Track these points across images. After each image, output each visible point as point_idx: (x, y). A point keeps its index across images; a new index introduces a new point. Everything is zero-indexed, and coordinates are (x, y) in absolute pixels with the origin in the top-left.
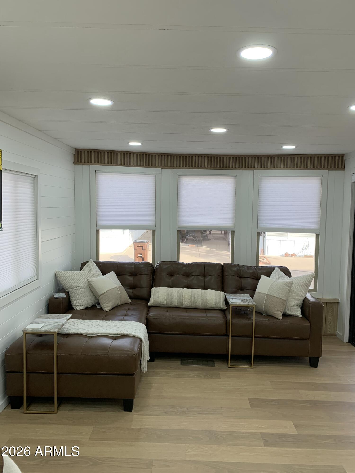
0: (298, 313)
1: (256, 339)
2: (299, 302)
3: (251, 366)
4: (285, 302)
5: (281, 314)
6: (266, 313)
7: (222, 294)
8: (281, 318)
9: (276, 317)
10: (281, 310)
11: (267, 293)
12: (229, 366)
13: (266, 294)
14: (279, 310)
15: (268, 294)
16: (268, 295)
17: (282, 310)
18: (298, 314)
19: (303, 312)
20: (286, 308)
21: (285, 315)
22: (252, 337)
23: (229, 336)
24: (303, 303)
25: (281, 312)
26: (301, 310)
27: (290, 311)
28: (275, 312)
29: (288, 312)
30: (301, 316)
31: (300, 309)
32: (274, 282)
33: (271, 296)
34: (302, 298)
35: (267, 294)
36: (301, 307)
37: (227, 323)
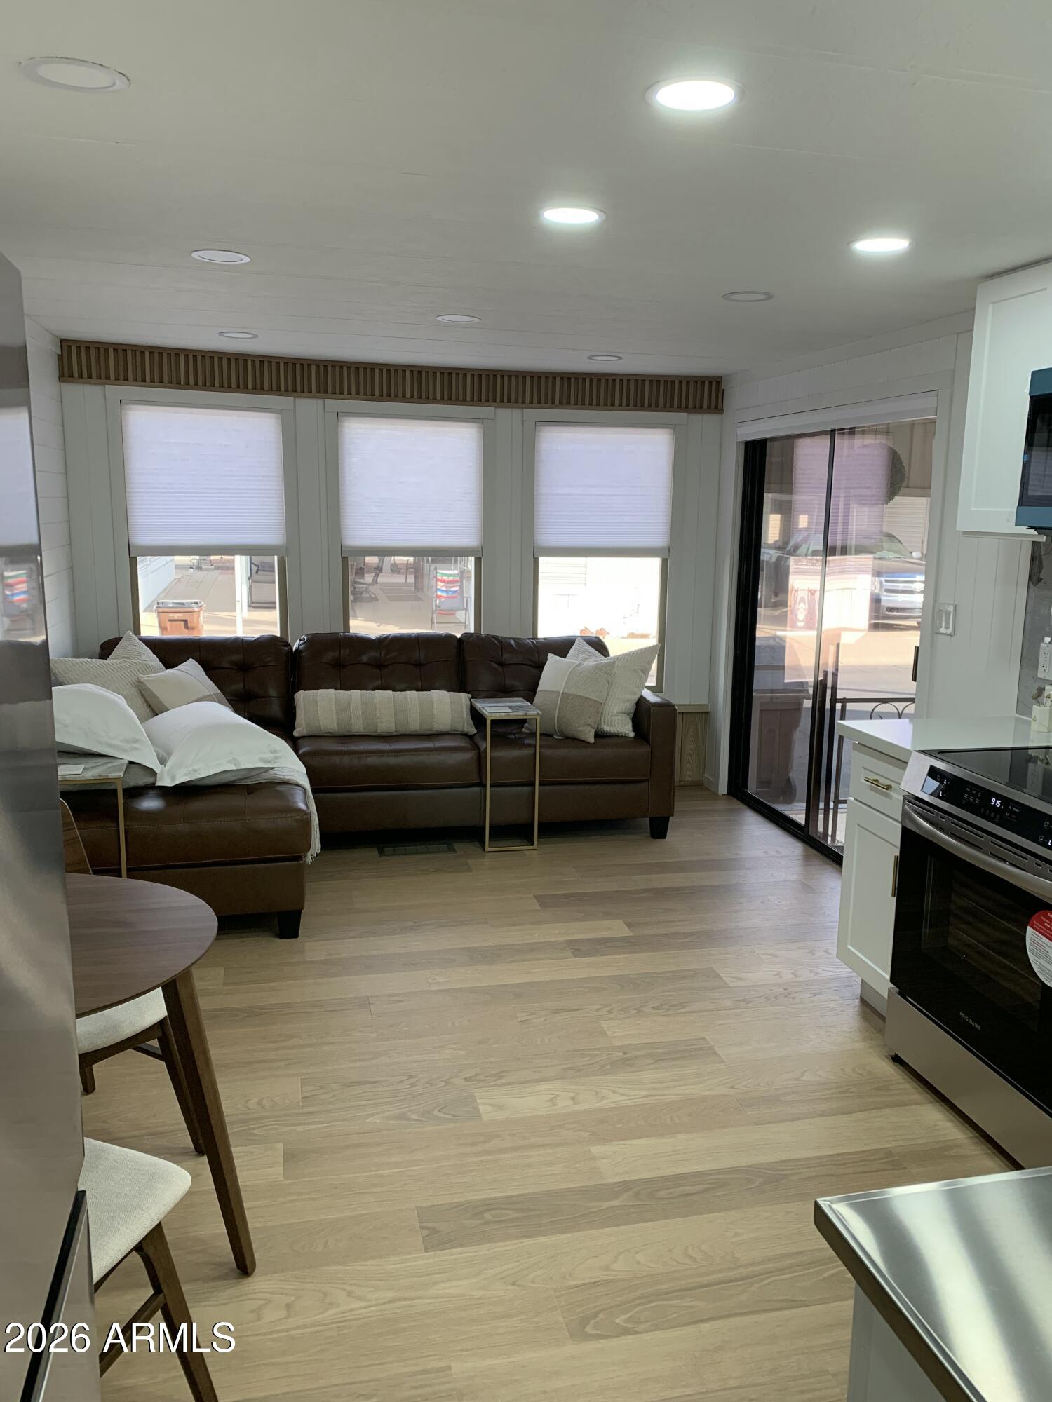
0: (626, 729)
1: (541, 787)
2: (630, 706)
3: (533, 844)
4: (598, 707)
5: (593, 731)
6: (562, 733)
7: (464, 698)
8: (592, 740)
9: (583, 738)
10: (593, 725)
11: (564, 689)
12: (487, 849)
13: (561, 692)
14: (589, 723)
15: (565, 691)
16: (566, 693)
17: (595, 722)
18: (627, 732)
19: (636, 726)
20: (603, 719)
21: (600, 735)
22: (533, 785)
23: (485, 786)
24: (636, 709)
25: (593, 728)
26: (633, 722)
27: (611, 725)
28: (580, 729)
29: (607, 728)
30: (632, 734)
31: (630, 721)
32: (577, 666)
33: (572, 695)
34: (636, 698)
35: (563, 693)
36: (632, 715)
37: (480, 759)
